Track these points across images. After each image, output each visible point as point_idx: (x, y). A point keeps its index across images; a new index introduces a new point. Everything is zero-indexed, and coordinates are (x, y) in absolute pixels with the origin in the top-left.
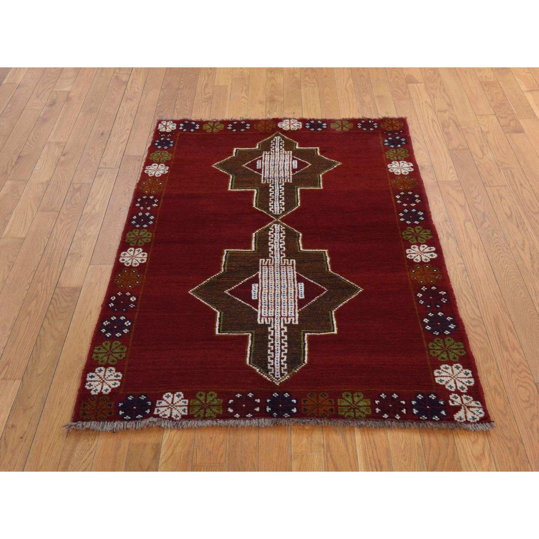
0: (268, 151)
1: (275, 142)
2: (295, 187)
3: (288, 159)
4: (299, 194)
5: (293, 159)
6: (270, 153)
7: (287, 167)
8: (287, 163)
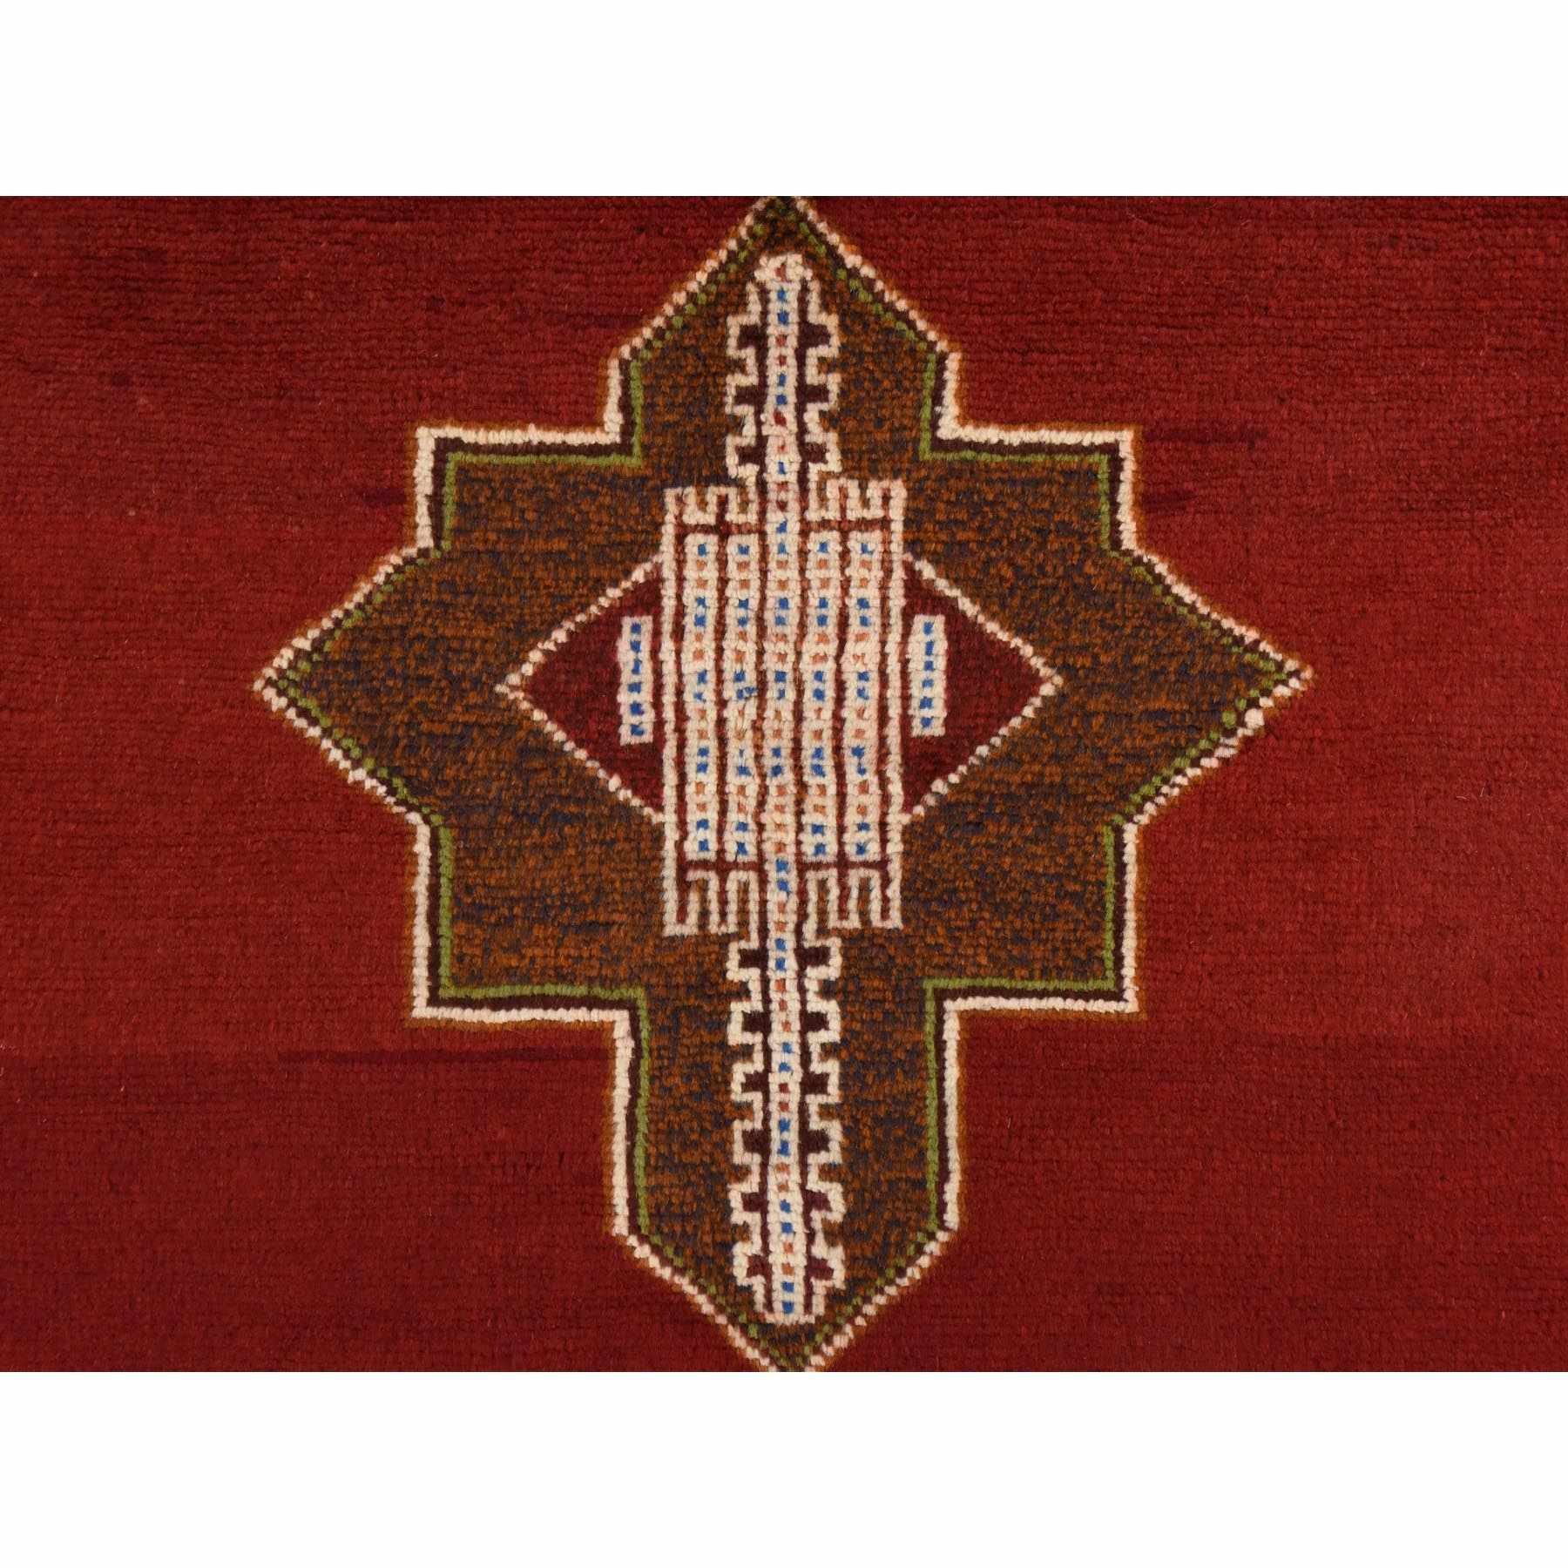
0: (702, 483)
1: (754, 337)
2: (928, 985)
3: (873, 594)
4: (953, 1073)
5: (920, 598)
6: (723, 502)
7: (861, 726)
8: (863, 651)
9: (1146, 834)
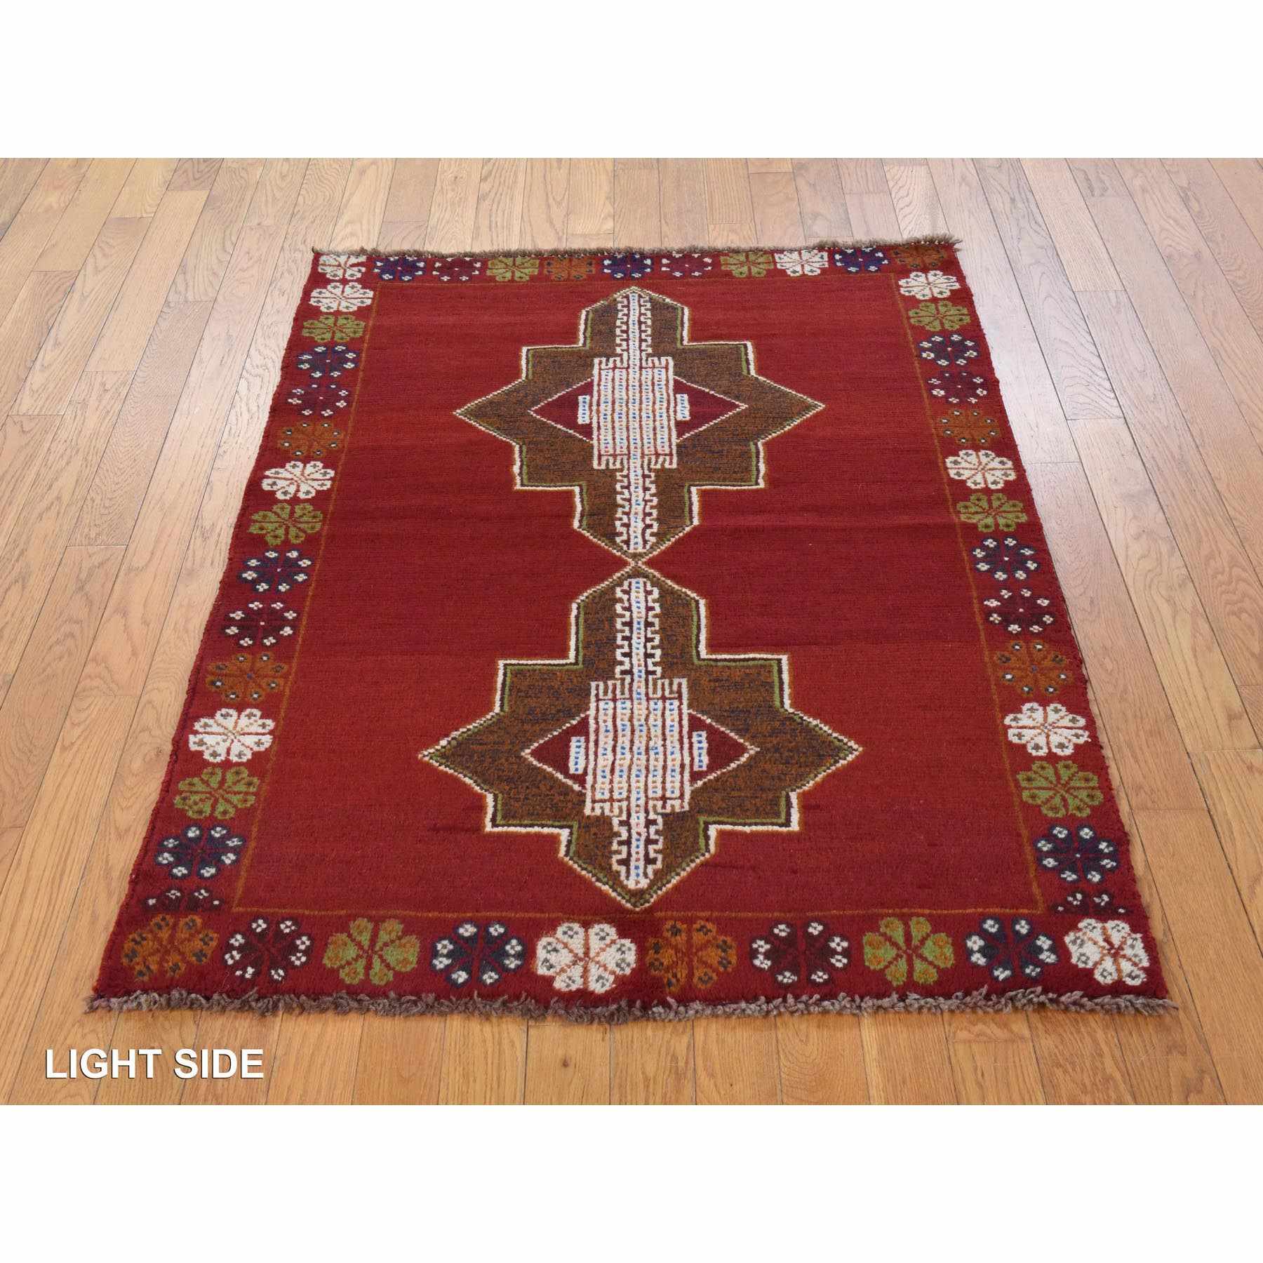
0: (673, 813)
1: (649, 861)
2: (581, 666)
3: (599, 779)
4: (572, 643)
5: (581, 779)
6: (664, 807)
7: (606, 741)
8: (604, 761)
9: (491, 709)
